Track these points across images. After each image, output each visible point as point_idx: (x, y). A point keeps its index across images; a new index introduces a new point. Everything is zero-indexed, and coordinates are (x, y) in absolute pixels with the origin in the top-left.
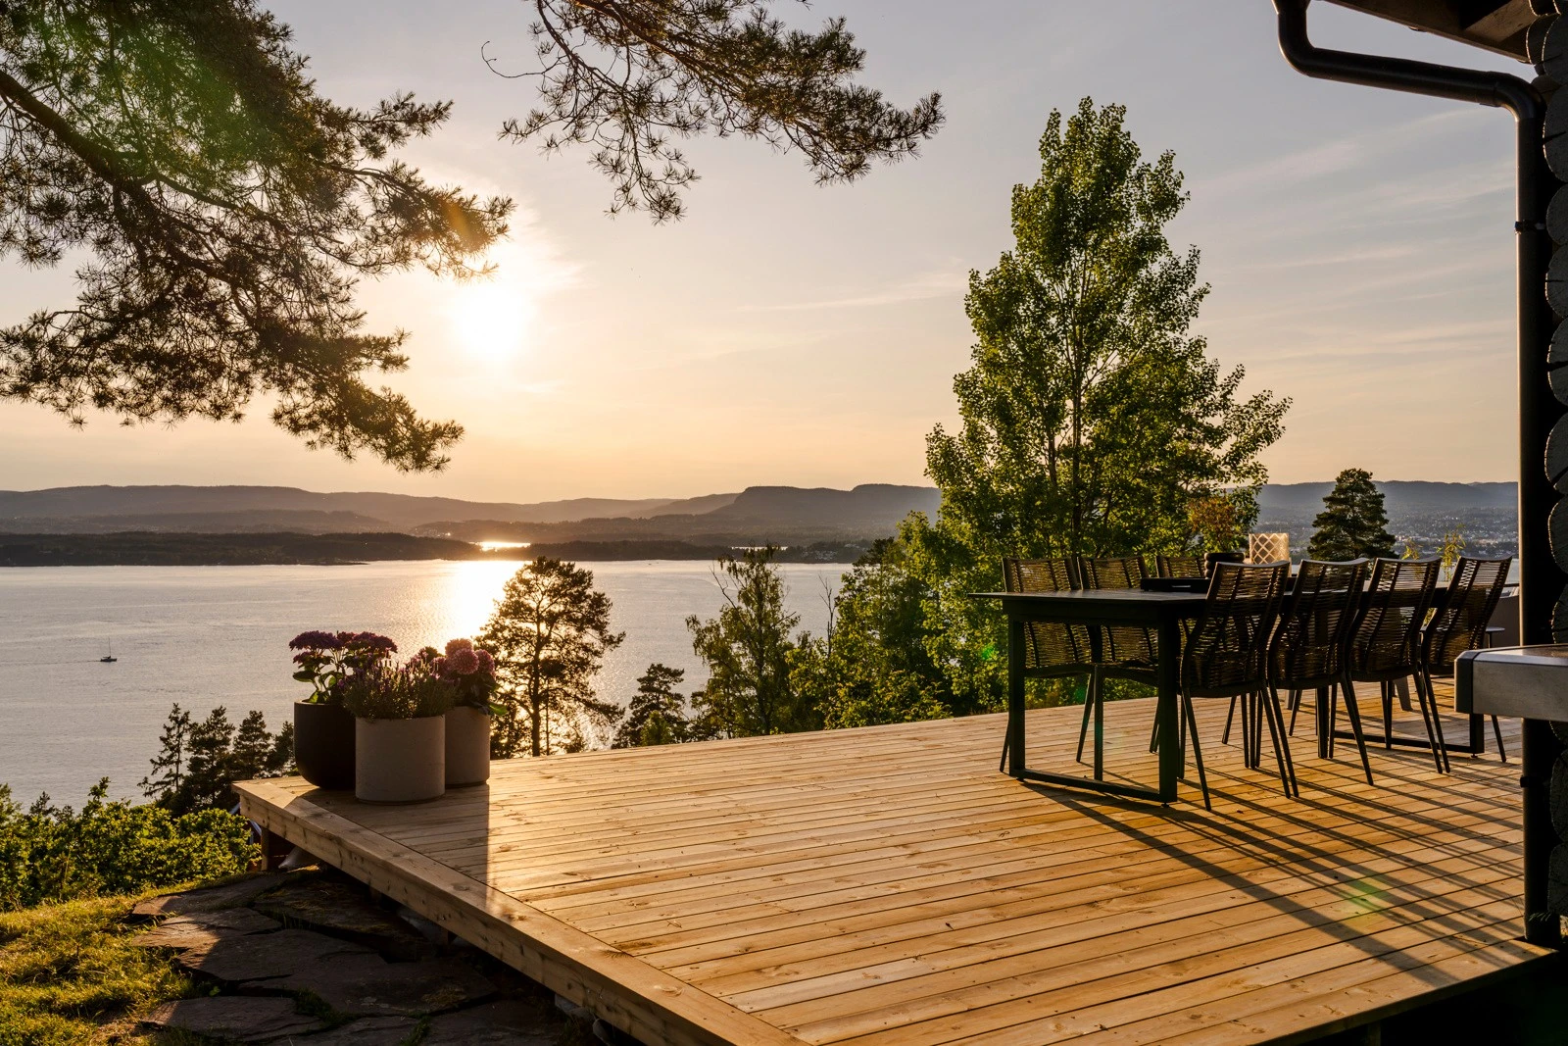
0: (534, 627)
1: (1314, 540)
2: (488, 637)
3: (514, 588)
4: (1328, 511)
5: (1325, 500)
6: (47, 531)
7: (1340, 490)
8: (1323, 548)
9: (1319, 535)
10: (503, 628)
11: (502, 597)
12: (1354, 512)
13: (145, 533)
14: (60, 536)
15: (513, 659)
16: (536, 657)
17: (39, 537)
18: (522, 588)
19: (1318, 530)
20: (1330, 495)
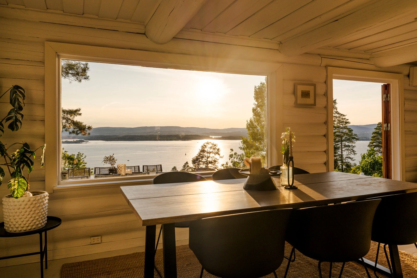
0: (207, 154)
1: (372, 137)
2: (198, 156)
3: (203, 147)
4: (375, 131)
5: (375, 129)
6: (136, 135)
7: (378, 127)
8: (374, 139)
9: (373, 136)
10: (201, 155)
11: (201, 148)
12: (381, 131)
13: (153, 135)
14: (139, 136)
15: (203, 160)
16: (207, 160)
17: (135, 136)
18: (204, 147)
19: (373, 135)
20: (376, 128)
